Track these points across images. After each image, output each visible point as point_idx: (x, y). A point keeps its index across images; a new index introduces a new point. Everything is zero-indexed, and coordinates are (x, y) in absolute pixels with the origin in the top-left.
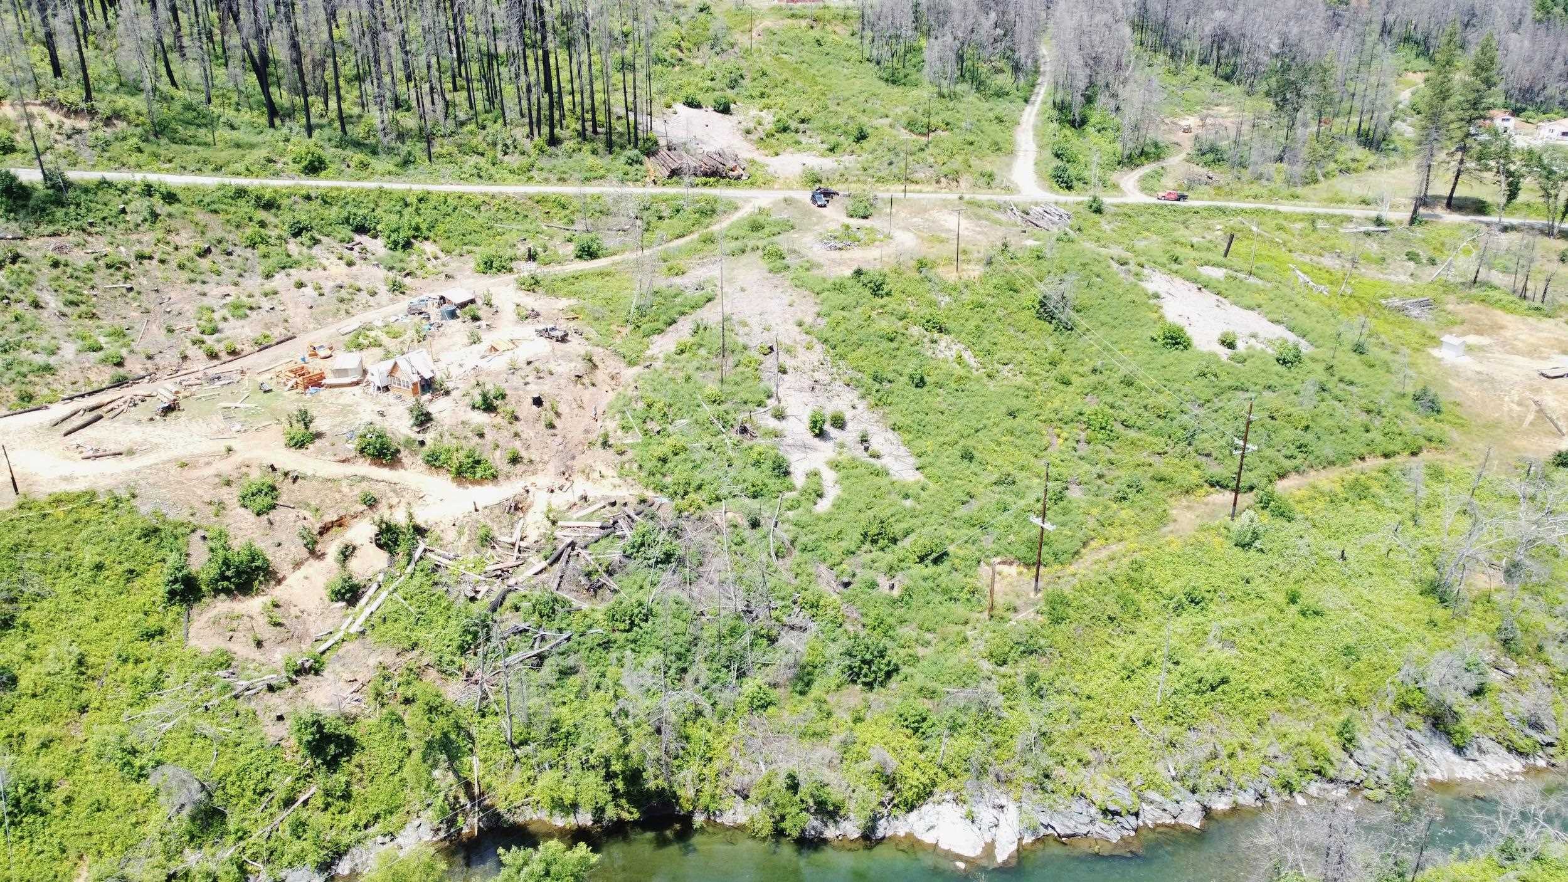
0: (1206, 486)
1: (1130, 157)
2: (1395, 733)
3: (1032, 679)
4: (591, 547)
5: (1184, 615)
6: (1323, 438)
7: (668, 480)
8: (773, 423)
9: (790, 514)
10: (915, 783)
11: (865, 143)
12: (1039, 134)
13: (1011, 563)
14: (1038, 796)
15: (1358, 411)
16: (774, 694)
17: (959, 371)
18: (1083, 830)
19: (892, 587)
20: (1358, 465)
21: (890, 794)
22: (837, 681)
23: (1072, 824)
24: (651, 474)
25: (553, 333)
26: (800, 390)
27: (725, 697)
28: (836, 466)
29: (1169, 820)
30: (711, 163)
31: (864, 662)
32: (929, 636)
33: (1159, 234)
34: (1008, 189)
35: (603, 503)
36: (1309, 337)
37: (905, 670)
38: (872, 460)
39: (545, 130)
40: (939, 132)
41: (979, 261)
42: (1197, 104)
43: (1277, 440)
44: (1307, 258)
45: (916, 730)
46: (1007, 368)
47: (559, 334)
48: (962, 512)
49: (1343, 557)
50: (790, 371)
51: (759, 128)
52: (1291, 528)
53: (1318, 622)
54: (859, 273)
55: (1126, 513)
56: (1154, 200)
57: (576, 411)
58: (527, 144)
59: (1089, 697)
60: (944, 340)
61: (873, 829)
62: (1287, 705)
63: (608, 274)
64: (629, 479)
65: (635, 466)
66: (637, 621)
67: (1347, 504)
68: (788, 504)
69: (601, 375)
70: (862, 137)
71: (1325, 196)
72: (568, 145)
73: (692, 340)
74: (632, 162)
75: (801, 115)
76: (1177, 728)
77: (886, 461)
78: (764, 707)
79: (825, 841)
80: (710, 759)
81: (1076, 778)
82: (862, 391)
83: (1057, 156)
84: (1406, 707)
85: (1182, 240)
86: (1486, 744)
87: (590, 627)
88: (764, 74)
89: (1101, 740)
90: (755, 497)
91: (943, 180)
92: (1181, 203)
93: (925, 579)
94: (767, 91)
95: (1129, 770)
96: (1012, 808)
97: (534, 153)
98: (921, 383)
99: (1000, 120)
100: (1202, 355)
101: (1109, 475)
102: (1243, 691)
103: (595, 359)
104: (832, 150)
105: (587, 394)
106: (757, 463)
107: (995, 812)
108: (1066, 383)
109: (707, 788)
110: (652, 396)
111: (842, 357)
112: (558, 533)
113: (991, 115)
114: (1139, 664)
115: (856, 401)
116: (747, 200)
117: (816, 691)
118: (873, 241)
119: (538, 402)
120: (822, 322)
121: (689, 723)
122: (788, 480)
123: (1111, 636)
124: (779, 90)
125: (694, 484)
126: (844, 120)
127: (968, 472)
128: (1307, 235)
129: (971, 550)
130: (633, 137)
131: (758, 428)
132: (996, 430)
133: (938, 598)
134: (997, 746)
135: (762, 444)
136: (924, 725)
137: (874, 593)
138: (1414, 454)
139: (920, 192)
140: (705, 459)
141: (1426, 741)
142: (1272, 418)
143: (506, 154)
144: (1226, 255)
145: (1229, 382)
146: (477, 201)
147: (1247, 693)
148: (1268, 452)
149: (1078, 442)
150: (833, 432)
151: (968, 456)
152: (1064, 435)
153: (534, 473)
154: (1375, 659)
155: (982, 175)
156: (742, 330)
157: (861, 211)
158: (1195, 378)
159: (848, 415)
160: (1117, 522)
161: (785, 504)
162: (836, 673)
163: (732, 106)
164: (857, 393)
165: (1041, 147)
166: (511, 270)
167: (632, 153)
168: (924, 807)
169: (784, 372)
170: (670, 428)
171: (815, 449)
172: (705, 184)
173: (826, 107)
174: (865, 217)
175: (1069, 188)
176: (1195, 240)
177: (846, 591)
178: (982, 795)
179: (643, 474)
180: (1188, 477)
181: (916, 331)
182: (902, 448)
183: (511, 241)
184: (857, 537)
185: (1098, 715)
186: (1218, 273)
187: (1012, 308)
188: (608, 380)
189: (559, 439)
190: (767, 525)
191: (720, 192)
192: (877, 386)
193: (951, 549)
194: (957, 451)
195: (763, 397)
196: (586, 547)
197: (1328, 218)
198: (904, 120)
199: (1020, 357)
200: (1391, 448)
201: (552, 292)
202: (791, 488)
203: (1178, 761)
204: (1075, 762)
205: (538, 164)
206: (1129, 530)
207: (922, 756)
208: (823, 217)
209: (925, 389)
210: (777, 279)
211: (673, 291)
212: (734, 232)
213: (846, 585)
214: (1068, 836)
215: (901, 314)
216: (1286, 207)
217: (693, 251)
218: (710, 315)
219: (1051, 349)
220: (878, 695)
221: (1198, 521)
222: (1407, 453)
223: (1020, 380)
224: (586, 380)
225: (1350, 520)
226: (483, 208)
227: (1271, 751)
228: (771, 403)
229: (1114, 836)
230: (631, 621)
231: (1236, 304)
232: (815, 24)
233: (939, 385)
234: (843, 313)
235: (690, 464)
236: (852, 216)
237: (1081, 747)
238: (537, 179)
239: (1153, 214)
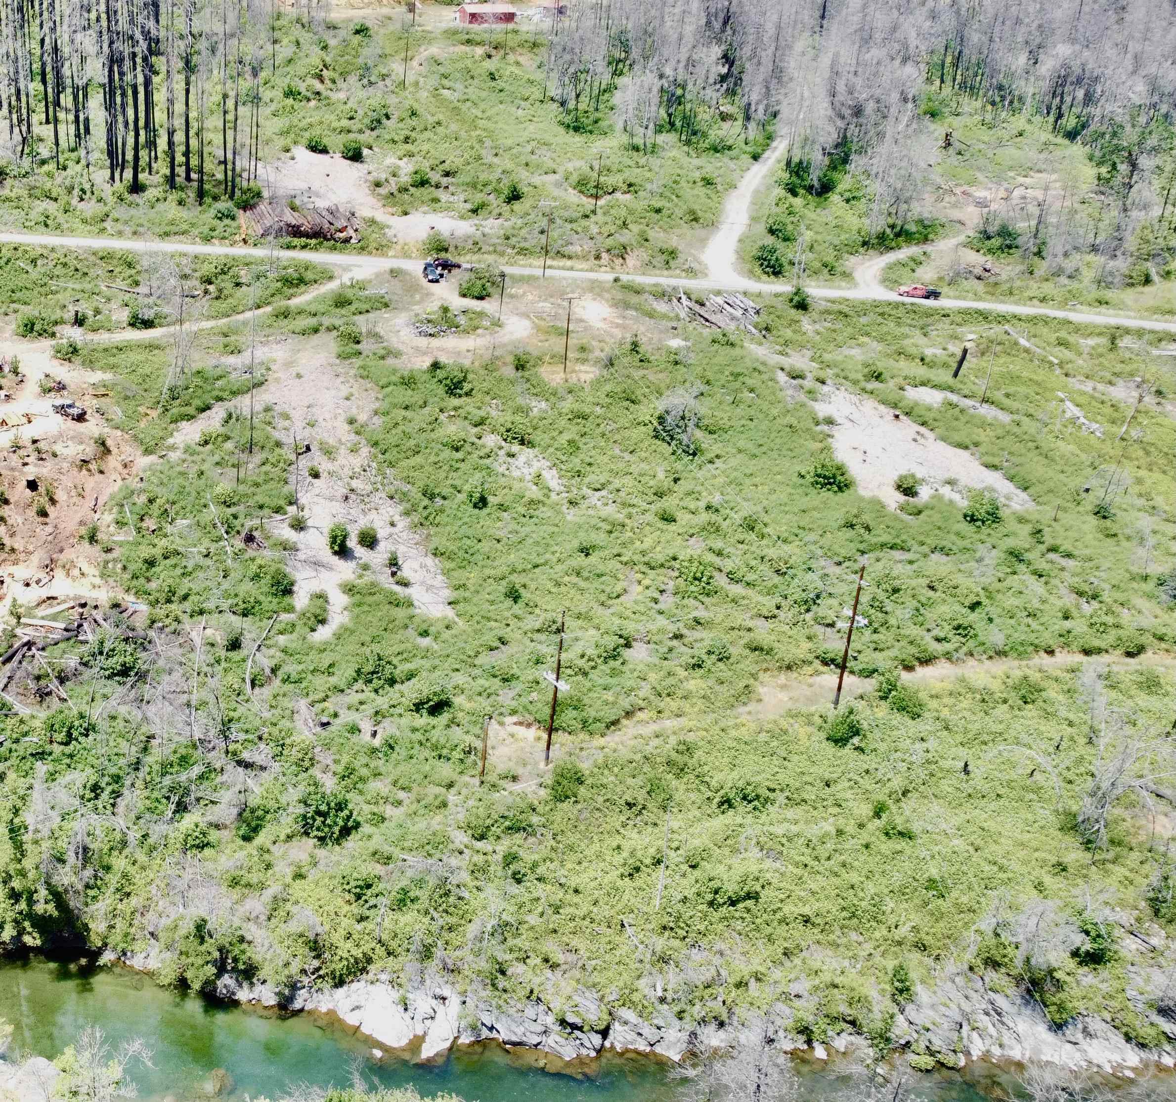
0: (817, 663)
1: (882, 237)
2: (972, 994)
3: (510, 859)
4: (49, 649)
5: (731, 812)
6: (997, 621)
7: (153, 585)
8: (288, 534)
9: (281, 638)
10: (345, 955)
11: (517, 206)
12: (757, 201)
13: (529, 725)
14: (488, 993)
15: (1064, 591)
16: (213, 836)
17: (534, 492)
18: (535, 1040)
19: (374, 734)
20: (1043, 659)
21: (316, 963)
22: (289, 831)
23: (520, 1030)
24: (135, 577)
25: (70, 411)
26: (331, 499)
27: (157, 831)
28: (349, 589)
29: (643, 1047)
30: (318, 220)
31: (319, 813)
32: (402, 795)
33: (881, 340)
34: (691, 272)
35: (72, 604)
36: (1031, 490)
37: (366, 829)
38: (398, 589)
39: (128, 174)
40: (618, 195)
41: (597, 361)
42: (1011, 168)
43: (930, 615)
44: (1088, 387)
45: (358, 897)
46: (598, 494)
47: (75, 411)
48: (485, 659)
49: (966, 769)
50: (324, 475)
51: (392, 180)
52: (914, 727)
53: (901, 844)
54: (436, 366)
55: (695, 683)
56: (893, 297)
57: (75, 499)
58: (107, 191)
59: (576, 891)
60: (525, 454)
61: (291, 999)
62: (832, 937)
63: (158, 347)
64: (111, 580)
65: (120, 566)
66: (75, 734)
67: (1005, 707)
68: (281, 626)
69: (113, 462)
70: (515, 196)
71: (1151, 303)
72: (151, 193)
73: (222, 430)
74: (222, 216)
75: (446, 166)
76: (676, 943)
77: (415, 593)
78: (202, 847)
79: (236, 1004)
80: (128, 895)
81: (537, 980)
82: (408, 506)
83: (772, 232)
84: (993, 963)
85: (913, 351)
86: (1096, 1025)
87: (26, 734)
88: (414, 114)
89: (575, 942)
90: (245, 615)
91: (604, 255)
92: (931, 303)
93: (414, 730)
94: (413, 134)
95: (603, 981)
96: (454, 1001)
97: (111, 200)
98: (482, 502)
99: (708, 182)
100: (862, 499)
101: (691, 636)
102: (775, 912)
103: (109, 443)
104: (475, 211)
105: (91, 482)
106: (256, 578)
107: (434, 1003)
108: (668, 518)
109: (120, 924)
110: (160, 491)
111: (391, 465)
112: (19, 631)
113: (697, 175)
114: (648, 861)
115: (397, 518)
116: (347, 269)
117: (261, 839)
118: (476, 328)
119: (32, 485)
120: (378, 421)
121: (115, 853)
122: (287, 599)
123: (624, 825)
124: (427, 134)
125: (181, 592)
126: (497, 175)
127: (507, 614)
128: (1101, 355)
129: (484, 704)
130: (230, 187)
131: (268, 538)
132: (559, 568)
133: (427, 753)
134: (450, 929)
135: (266, 556)
136: (369, 892)
137: (355, 738)
138: (1129, 654)
139: (572, 269)
140: (198, 567)
141: (1014, 1010)
142: (932, 588)
143: (82, 200)
144: (956, 375)
145: (885, 538)
146: (32, 254)
147: (778, 916)
148: (914, 631)
149: (662, 592)
150: (360, 551)
151: (514, 595)
152: (646, 582)
153: (15, 563)
154: (964, 899)
155: (662, 252)
156: (281, 423)
157: (476, 291)
158: (839, 529)
159: (381, 534)
160: (680, 693)
161: (277, 626)
162: (287, 823)
163: (365, 152)
164: (400, 508)
165: (754, 219)
166: (53, 335)
167: (224, 205)
168: (355, 985)
169: (316, 476)
170: (169, 529)
171: (329, 568)
172: (304, 247)
173: (479, 158)
174: (481, 298)
175: (776, 274)
176: (929, 352)
177: (324, 733)
178: (423, 981)
179: (127, 576)
180: (794, 650)
181: (491, 440)
182: (440, 577)
183: (62, 302)
184: (351, 673)
185: (580, 913)
186: (931, 397)
187: (623, 422)
188: (120, 467)
189: (49, 529)
190: (248, 647)
191: (320, 257)
192: (426, 502)
193: (457, 701)
194: (503, 587)
195: (282, 502)
196: (43, 649)
197: (1140, 333)
198: (574, 178)
199: (617, 483)
200: (1096, 643)
201: (90, 364)
202: (290, 609)
203: (672, 979)
204: (538, 961)
205: (114, 214)
206: (693, 705)
207: (359, 927)
208: (429, 294)
209: (486, 511)
210: (342, 367)
211: (219, 372)
212: (313, 308)
213: (324, 725)
214: (515, 1044)
215: (477, 419)
216: (1083, 316)
217: (260, 326)
218: (243, 404)
219: (661, 475)
220: (329, 855)
221: (790, 705)
222: (1118, 652)
223: (611, 511)
224: (93, 466)
225: (1000, 728)
226: (39, 262)
227: (795, 988)
228: (292, 510)
229: (569, 1052)
230: (69, 734)
231: (943, 439)
232: (493, 52)
233: (502, 507)
234: (403, 412)
235: (179, 571)
236: (464, 296)
237: (552, 947)
238: (110, 230)
239: (882, 314)
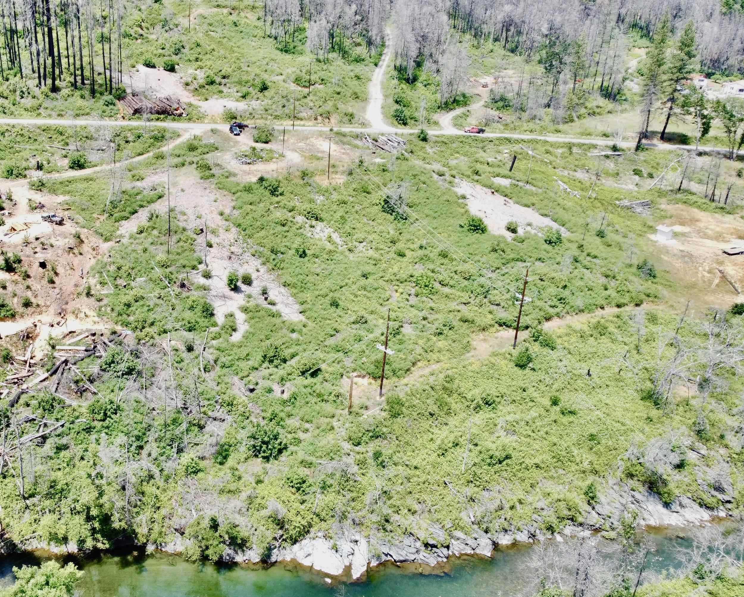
0: (496, 325)
1: (446, 103)
2: (623, 493)
3: (377, 455)
4: (79, 363)
5: (481, 412)
6: (576, 294)
7: (131, 319)
8: (202, 281)
9: (214, 342)
10: (298, 525)
11: (266, 93)
12: (384, 87)
13: (364, 377)
14: (381, 534)
15: (599, 276)
16: (202, 464)
17: (329, 246)
18: (412, 557)
19: (283, 392)
20: (599, 312)
21: (281, 532)
22: (245, 456)
23: (404, 553)
24: (120, 314)
25: (54, 219)
26: (222, 259)
27: (169, 466)
28: (245, 310)
29: (469, 551)
30: (162, 105)
31: (263, 442)
32: (307, 426)
33: (465, 155)
34: (363, 125)
35: (87, 334)
36: (566, 226)
37: (291, 448)
38: (270, 307)
39: (49, 81)
40: (317, 85)
41: (343, 173)
42: (492, 68)
43: (544, 295)
44: (566, 173)
45: (298, 489)
46: (362, 245)
47: (58, 219)
48: (331, 342)
49: (589, 374)
50: (215, 245)
51: (195, 82)
52: (554, 354)
53: (572, 418)
54: (262, 179)
55: (442, 343)
56: (462, 133)
57: (69, 272)
58: (37, 91)
59: (416, 468)
60: (319, 225)
61: (269, 556)
62: (550, 474)
63: (91, 180)
64: (105, 318)
65: (109, 309)
66: (109, 413)
67: (592, 339)
68: (213, 335)
69: (86, 248)
70: (264, 88)
71: (578, 130)
72: (65, 92)
73: (148, 224)
74: (108, 104)
75: (223, 73)
76: (476, 489)
77: (279, 307)
78: (196, 472)
79: (236, 564)
80: (159, 508)
81: (408, 522)
82: (264, 259)
83: (397, 102)
84: (631, 476)
85: (482, 160)
86: (685, 501)
87: (77, 418)
88: (198, 45)
89: (424, 497)
90: (190, 331)
91: (319, 118)
92: (480, 135)
93: (305, 387)
94: (200, 56)
95: (442, 517)
96: (363, 542)
97: (41, 97)
98: (303, 255)
99: (358, 78)
100: (494, 237)
101: (431, 318)
102: (521, 464)
103: (82, 237)
104: (244, 97)
105: (76, 261)
106: (192, 308)
107: (352, 545)
108: (402, 255)
109: (156, 528)
110: (121, 262)
111: (250, 237)
112: (56, 354)
113: (352, 74)
114: (451, 445)
115: (259, 267)
116: (186, 130)
117: (231, 462)
118: (272, 159)
119: (43, 265)
120: (236, 213)
121: (145, 483)
122: (213, 319)
123: (431, 426)
124: (208, 56)
125: (149, 321)
126: (252, 76)
127: (335, 315)
128: (566, 157)
129: (337, 367)
130: (109, 87)
131: (193, 284)
132: (354, 287)
133: (315, 400)
134: (353, 500)
135: (195, 295)
136: (304, 485)
137: (270, 396)
138: (637, 305)
139: (304, 126)
140: (156, 305)
141: (644, 499)
142: (542, 280)
143: (22, 97)
144: (511, 170)
145: (512, 256)
147: (524, 466)
148: (538, 303)
149: (409, 295)
150: (243, 287)
151: (335, 304)
152: (401, 290)
153: (40, 313)
154: (610, 443)
155: (346, 114)
156: (182, 218)
157: (263, 138)
158: (489, 253)
159: (254, 276)
160: (436, 350)
161: (211, 335)
162: (243, 450)
163: (176, 67)
164: (260, 261)
165: (386, 96)
166: (25, 176)
167: (108, 97)
168: (304, 542)
169: (211, 246)
170: (133, 284)
171: (231, 299)
172: (158, 119)
173: (240, 68)
174: (266, 142)
175: (405, 124)
176: (490, 160)
177: (252, 395)
178: (343, 533)
179: (114, 314)
180: (485, 320)
181: (300, 219)
182: (291, 298)
183: (25, 157)
184: (259, 358)
185: (422, 480)
186: (505, 182)
187: (365, 204)
188: (91, 251)
189: (57, 291)
190: (198, 349)
191: (169, 125)
192: (274, 256)
193: (323, 367)
194: (328, 300)
195: (196, 263)
196: (75, 364)
197: (580, 145)
198: (293, 77)
199: (370, 238)
200: (622, 301)
201: (53, 191)
202: (215, 325)
203: (477, 511)
204: (406, 511)
205: (44, 105)
206: (444, 355)
207: (303, 507)
208: (237, 142)
209: (306, 259)
210: (206, 184)
211: (135, 191)
212: (177, 152)
213: (252, 390)
214: (401, 561)
215: (291, 208)
216: (552, 138)
217: (149, 164)
218: (160, 207)
219: (392, 232)
220: (273, 466)
221: (491, 349)
222: (632, 304)
223: (371, 253)
224: (76, 251)
225: (594, 350)
226: (6, 134)
227: (539, 505)
228: (202, 267)
229: (432, 561)
230: (105, 414)
231: (518, 203)
232: (232, 12)
233: (315, 256)
234: (250, 207)
235: (146, 309)
236: (257, 142)
237: (411, 502)
238: (43, 115)
239: (462, 142)
